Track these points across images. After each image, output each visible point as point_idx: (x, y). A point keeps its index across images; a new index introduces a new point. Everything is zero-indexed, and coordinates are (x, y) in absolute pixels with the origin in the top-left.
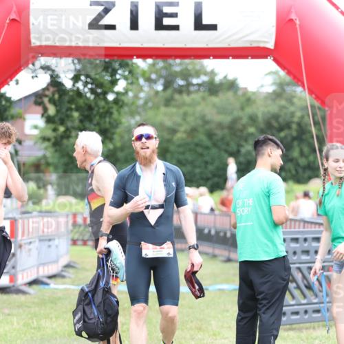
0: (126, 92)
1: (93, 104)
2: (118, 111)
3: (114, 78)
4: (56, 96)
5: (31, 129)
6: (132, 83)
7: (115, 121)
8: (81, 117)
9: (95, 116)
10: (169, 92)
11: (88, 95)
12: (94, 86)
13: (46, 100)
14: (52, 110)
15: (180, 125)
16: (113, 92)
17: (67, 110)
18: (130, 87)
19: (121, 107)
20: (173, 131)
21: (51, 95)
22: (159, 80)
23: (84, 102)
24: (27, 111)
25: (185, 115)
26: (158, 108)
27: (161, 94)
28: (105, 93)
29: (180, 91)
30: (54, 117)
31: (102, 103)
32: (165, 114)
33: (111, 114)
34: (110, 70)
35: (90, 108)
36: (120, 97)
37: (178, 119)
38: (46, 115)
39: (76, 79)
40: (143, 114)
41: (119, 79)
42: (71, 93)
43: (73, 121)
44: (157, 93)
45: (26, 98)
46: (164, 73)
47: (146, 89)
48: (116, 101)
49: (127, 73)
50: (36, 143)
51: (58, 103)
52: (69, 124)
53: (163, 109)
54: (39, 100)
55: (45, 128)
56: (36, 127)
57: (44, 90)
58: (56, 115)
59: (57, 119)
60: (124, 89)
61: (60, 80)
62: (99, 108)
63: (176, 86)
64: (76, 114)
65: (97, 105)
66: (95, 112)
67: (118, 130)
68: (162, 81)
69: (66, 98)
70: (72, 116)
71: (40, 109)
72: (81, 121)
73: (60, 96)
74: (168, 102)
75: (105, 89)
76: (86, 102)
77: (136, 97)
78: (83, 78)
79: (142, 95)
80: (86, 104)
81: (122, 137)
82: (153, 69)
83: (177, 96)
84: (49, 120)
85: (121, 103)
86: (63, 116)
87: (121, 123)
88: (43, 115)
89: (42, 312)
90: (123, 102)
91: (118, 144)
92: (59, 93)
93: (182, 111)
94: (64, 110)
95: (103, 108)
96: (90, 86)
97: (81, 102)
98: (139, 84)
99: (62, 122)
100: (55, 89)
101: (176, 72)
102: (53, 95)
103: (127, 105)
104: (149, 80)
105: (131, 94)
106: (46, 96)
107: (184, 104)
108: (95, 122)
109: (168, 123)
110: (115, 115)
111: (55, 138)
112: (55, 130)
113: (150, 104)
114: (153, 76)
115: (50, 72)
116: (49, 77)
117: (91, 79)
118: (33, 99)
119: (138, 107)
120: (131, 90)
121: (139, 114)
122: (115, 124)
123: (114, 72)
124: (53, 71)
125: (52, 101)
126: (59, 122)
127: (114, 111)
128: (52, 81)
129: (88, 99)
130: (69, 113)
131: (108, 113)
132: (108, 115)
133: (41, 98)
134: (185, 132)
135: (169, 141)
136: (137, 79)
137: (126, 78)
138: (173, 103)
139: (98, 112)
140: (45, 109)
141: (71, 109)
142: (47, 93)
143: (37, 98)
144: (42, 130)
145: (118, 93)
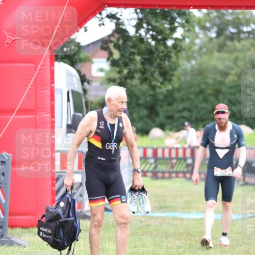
0: (184, 38)
1: (153, 49)
2: (176, 54)
3: (173, 26)
4: (121, 42)
5: (97, 72)
6: (189, 31)
7: (174, 64)
8: (143, 60)
9: (156, 60)
10: (222, 38)
11: (150, 40)
12: (154, 33)
13: (111, 45)
14: (116, 55)
15: (231, 69)
16: (172, 38)
17: (130, 55)
18: (187, 34)
19: (179, 51)
20: (225, 74)
21: (116, 41)
22: (213, 28)
23: (145, 47)
24: (94, 56)
25: (236, 59)
26: (212, 53)
27: (215, 41)
28: (165, 39)
29: (232, 37)
30: (118, 60)
31: (162, 48)
32: (218, 59)
33: (170, 57)
34: (169, 19)
35: (151, 52)
36: (178, 43)
37: (230, 64)
38: (111, 58)
39: (138, 26)
40: (198, 58)
41: (177, 27)
42: (134, 39)
43: (135, 65)
44: (211, 39)
45: (93, 43)
46: (217, 21)
47: (201, 36)
48: (175, 46)
49: (184, 22)
50: (101, 84)
51: (121, 49)
52: (132, 67)
53: (216, 54)
54: (106, 46)
55: (111, 71)
56: (101, 70)
57: (109, 36)
58: (120, 59)
59: (121, 62)
60: (181, 35)
61: (124, 27)
62: (159, 53)
63: (227, 33)
64: (138, 58)
65: (157, 49)
66: (155, 56)
67: (176, 73)
68: (215, 29)
69: (130, 44)
70: (135, 60)
71: (105, 53)
72: (143, 64)
73: (124, 42)
74: (221, 48)
75: (164, 36)
76: (148, 46)
77: (192, 43)
78: (145, 25)
79: (197, 41)
80: (147, 49)
81: (179, 79)
82: (208, 18)
83: (229, 43)
84: (114, 63)
85: (179, 48)
86: (126, 60)
87: (179, 66)
88: (108, 59)
89: (106, 235)
90: (181, 47)
91: (176, 85)
92: (123, 39)
93: (233, 56)
94: (127, 55)
95: (163, 52)
96: (151, 33)
97: (143, 47)
98: (194, 32)
99: (126, 65)
100: (120, 35)
101: (228, 21)
102: (118, 41)
103: (184, 50)
104: (203, 28)
105: (187, 40)
106: (111, 42)
107: (235, 50)
108: (155, 64)
109: (221, 67)
110: (174, 59)
111: (120, 79)
112: (120, 72)
113: (204, 50)
114: (208, 25)
115: (114, 21)
116: (114, 25)
117: (152, 26)
118: (100, 44)
119: (193, 52)
120: (188, 37)
121: (194, 58)
122: (173, 67)
123: (172, 21)
124: (118, 19)
125: (117, 46)
126: (123, 65)
127: (173, 54)
128: (117, 29)
129: (149, 44)
130: (132, 56)
131: (167, 56)
132: (167, 58)
133: (106, 43)
134: (236, 75)
135: (221, 83)
136: (194, 27)
137: (183, 26)
138: (225, 49)
139: (158, 56)
140: (111, 54)
141: (134, 53)
142: (112, 39)
143: (104, 44)
144: (107, 73)
145: (176, 39)
